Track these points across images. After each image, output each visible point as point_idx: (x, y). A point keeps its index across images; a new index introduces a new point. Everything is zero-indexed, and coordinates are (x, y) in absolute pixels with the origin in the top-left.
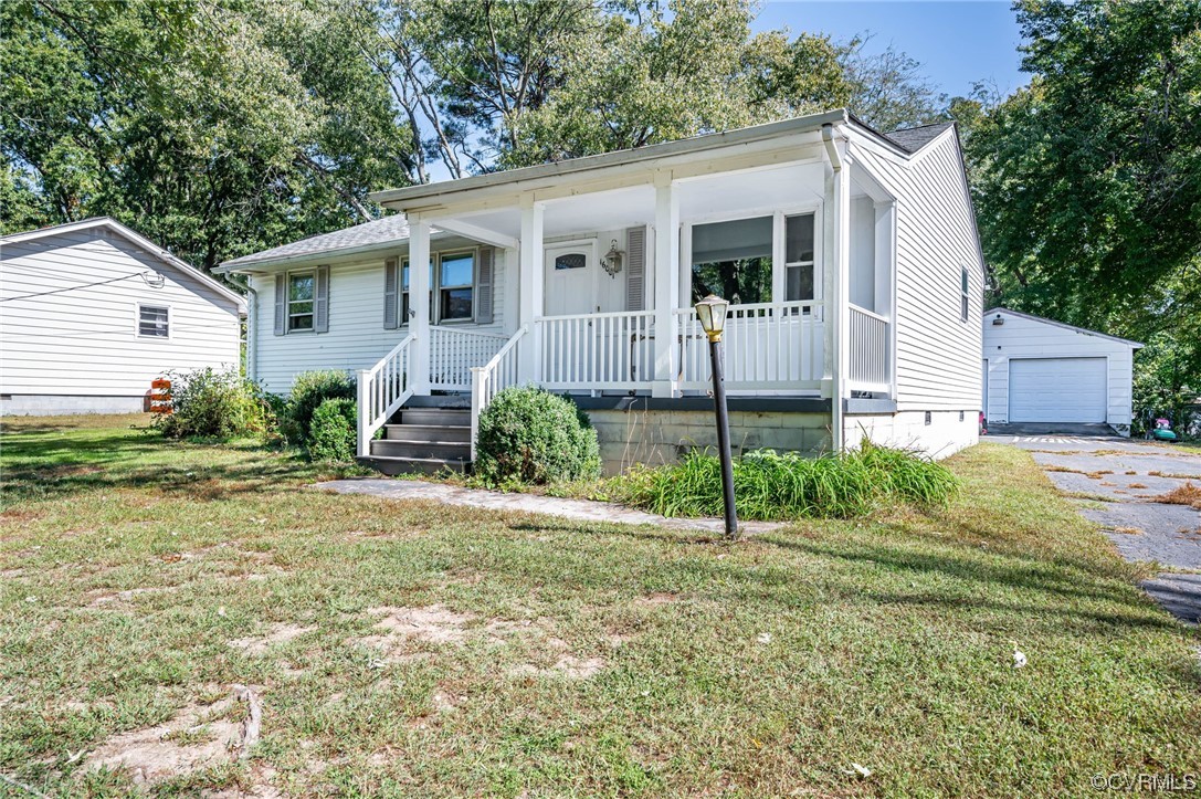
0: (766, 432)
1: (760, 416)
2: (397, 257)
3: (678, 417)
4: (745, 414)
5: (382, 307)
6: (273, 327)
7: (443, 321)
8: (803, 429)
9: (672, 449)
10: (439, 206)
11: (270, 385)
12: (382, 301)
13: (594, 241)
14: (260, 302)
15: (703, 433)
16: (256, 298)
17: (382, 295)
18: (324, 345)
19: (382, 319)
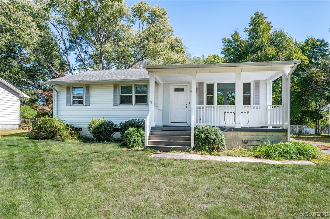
0: (268, 137)
1: (267, 133)
2: (118, 84)
3: (243, 133)
4: (262, 132)
5: (113, 99)
6: (65, 103)
7: (136, 104)
8: (278, 136)
9: (241, 141)
10: (162, 72)
11: (68, 122)
12: (113, 97)
13: (188, 85)
14: (59, 95)
15: (250, 137)
16: (58, 93)
17: (113, 95)
18: (88, 110)
19: (113, 102)
